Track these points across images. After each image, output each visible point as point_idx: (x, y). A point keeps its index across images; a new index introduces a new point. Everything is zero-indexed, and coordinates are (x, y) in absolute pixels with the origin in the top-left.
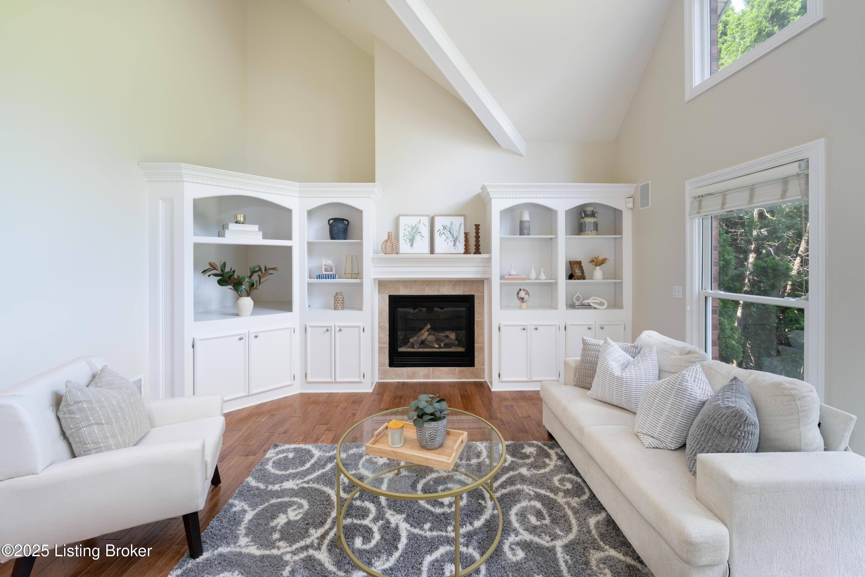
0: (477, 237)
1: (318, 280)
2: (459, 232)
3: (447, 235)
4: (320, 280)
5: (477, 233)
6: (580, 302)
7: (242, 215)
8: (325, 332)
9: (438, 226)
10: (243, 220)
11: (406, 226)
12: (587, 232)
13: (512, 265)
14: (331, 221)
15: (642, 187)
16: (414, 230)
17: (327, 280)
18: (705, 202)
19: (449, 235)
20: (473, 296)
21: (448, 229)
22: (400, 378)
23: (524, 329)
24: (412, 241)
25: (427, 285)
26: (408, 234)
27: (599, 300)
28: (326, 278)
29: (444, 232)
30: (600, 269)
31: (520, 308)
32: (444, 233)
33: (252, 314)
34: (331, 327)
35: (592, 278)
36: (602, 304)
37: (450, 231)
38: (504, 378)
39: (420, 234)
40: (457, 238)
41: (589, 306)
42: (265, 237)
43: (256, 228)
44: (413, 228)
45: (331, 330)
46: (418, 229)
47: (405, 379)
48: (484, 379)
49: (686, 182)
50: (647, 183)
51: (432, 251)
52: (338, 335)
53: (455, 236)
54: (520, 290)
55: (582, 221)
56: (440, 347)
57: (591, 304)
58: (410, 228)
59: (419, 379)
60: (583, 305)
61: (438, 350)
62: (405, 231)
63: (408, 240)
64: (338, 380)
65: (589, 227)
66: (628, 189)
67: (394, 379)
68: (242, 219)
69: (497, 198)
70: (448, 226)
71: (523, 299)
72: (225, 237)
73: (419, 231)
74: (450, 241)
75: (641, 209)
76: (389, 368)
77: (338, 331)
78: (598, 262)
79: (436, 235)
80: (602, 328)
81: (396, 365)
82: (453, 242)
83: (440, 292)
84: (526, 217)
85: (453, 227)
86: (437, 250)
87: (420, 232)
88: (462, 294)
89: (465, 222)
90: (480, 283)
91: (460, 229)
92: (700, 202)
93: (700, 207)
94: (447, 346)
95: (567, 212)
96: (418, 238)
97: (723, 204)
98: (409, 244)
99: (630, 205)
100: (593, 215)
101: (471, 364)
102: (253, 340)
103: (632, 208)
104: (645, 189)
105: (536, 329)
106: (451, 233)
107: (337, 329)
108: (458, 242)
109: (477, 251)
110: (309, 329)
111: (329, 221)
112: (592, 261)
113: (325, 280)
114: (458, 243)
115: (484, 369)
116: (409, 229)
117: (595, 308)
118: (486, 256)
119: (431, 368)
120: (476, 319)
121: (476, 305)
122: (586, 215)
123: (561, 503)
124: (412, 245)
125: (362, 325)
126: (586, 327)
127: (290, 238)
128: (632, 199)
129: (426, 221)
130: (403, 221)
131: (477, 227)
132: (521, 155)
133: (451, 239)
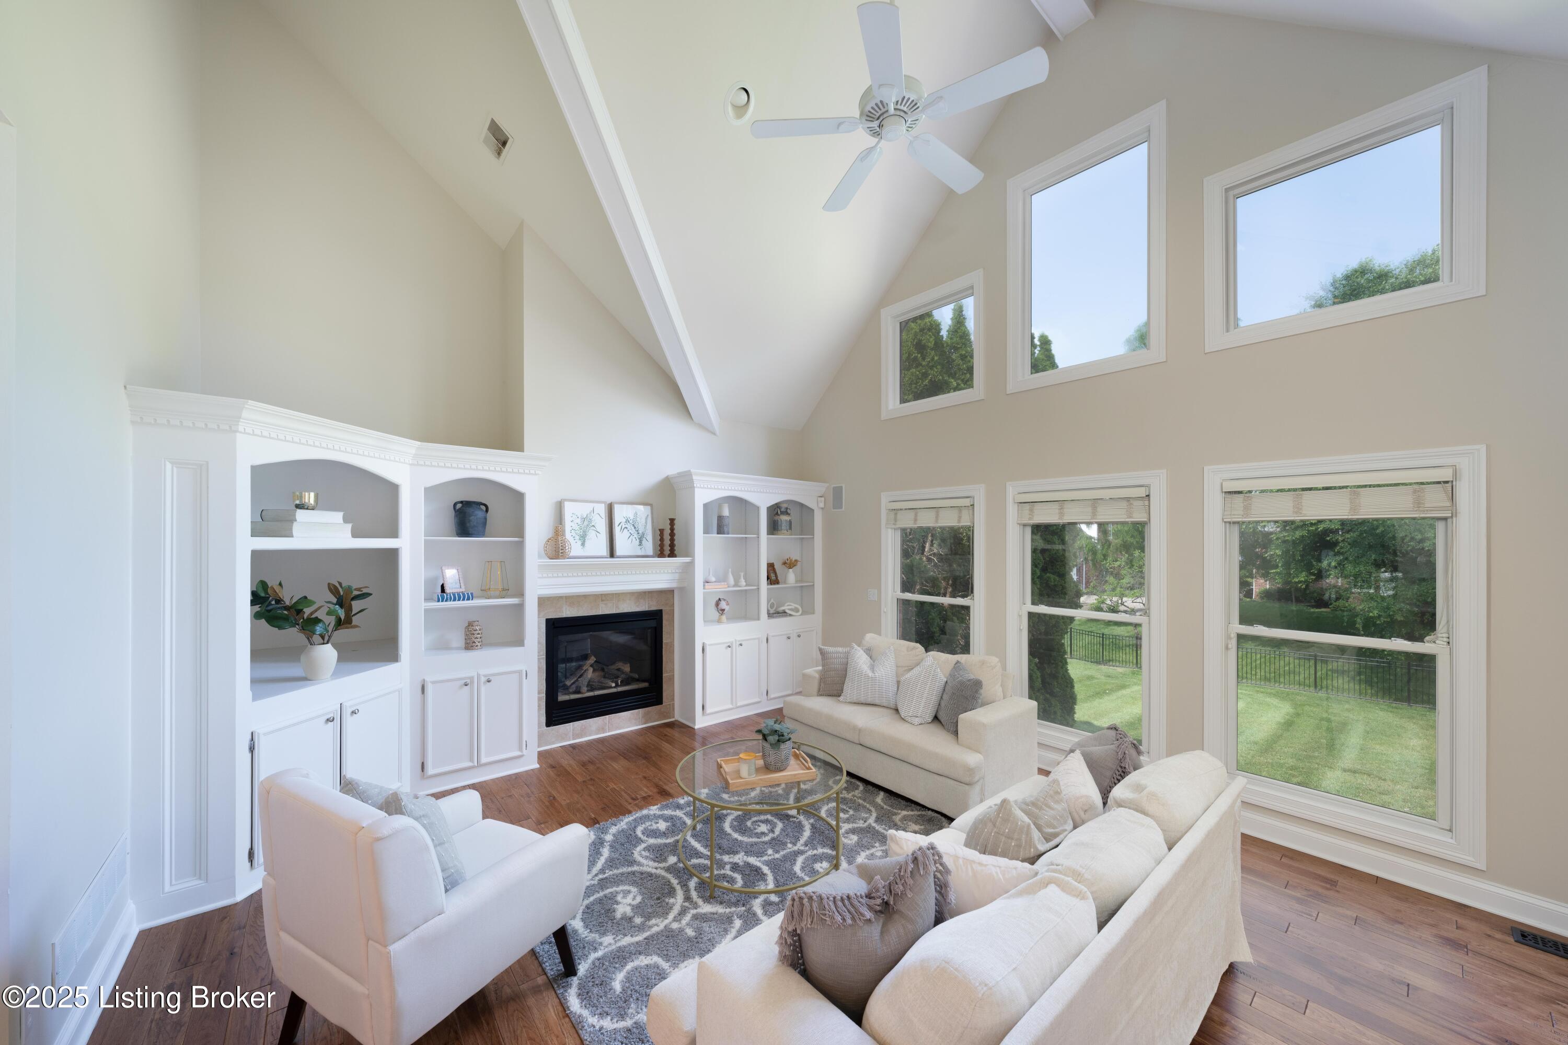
0: (672, 534)
1: (440, 603)
2: (645, 526)
3: (630, 531)
4: (444, 603)
5: (672, 529)
6: (774, 609)
7: (312, 495)
8: (461, 687)
9: (618, 518)
10: (315, 501)
11: (574, 516)
12: (783, 531)
13: (709, 569)
14: (459, 506)
15: (835, 488)
16: (586, 523)
17: (456, 602)
18: (900, 515)
19: (633, 531)
20: (661, 611)
21: (631, 522)
22: (563, 739)
23: (729, 647)
24: (583, 538)
25: (602, 601)
26: (577, 528)
27: (794, 606)
28: (455, 600)
29: (626, 526)
30: (793, 572)
31: (719, 621)
32: (627, 528)
33: (337, 674)
34: (472, 678)
35: (785, 583)
36: (797, 610)
37: (633, 525)
38: (709, 710)
39: (594, 529)
40: (643, 534)
41: (784, 614)
42: (355, 534)
43: (338, 517)
44: (584, 519)
45: (472, 682)
46: (590, 521)
47: (570, 740)
48: (674, 717)
49: (882, 494)
50: (841, 485)
51: (612, 554)
52: (483, 689)
53: (640, 532)
54: (720, 599)
55: (776, 518)
56: (617, 686)
57: (787, 611)
58: (579, 519)
59: (590, 735)
60: (778, 613)
61: (614, 690)
62: (572, 524)
63: (577, 537)
64: (484, 760)
65: (784, 526)
66: (820, 488)
67: (553, 743)
68: (312, 501)
69: (700, 487)
70: (632, 518)
71: (723, 610)
72: (292, 536)
73: (593, 524)
74: (634, 539)
75: (833, 510)
76: (545, 728)
77: (484, 683)
78: (790, 564)
79: (617, 530)
80: (799, 636)
81: (556, 722)
82: (638, 540)
83: (619, 609)
84: (726, 512)
85: (638, 519)
86: (619, 551)
87: (593, 526)
88: (647, 609)
89: (652, 513)
90: (667, 594)
91: (646, 522)
92: (896, 514)
93: (896, 520)
94: (625, 683)
95: (768, 508)
96: (591, 534)
97: (916, 520)
98: (580, 543)
99: (822, 505)
100: (786, 513)
101: (658, 700)
102: (349, 721)
103: (822, 508)
104: (838, 492)
105: (741, 645)
106: (635, 528)
107: (483, 679)
108: (644, 539)
109: (672, 554)
110: (430, 689)
111: (455, 505)
112: (785, 563)
113: (452, 603)
114: (644, 541)
115: (673, 704)
116: (579, 521)
117: (790, 615)
118: (687, 560)
119: (607, 716)
120: (664, 641)
121: (665, 622)
122: (782, 513)
123: (850, 798)
124: (583, 544)
125: (522, 667)
126: (785, 637)
127: (394, 534)
128: (823, 499)
129: (601, 510)
130: (569, 508)
131: (672, 521)
132: (714, 434)
133: (636, 536)
